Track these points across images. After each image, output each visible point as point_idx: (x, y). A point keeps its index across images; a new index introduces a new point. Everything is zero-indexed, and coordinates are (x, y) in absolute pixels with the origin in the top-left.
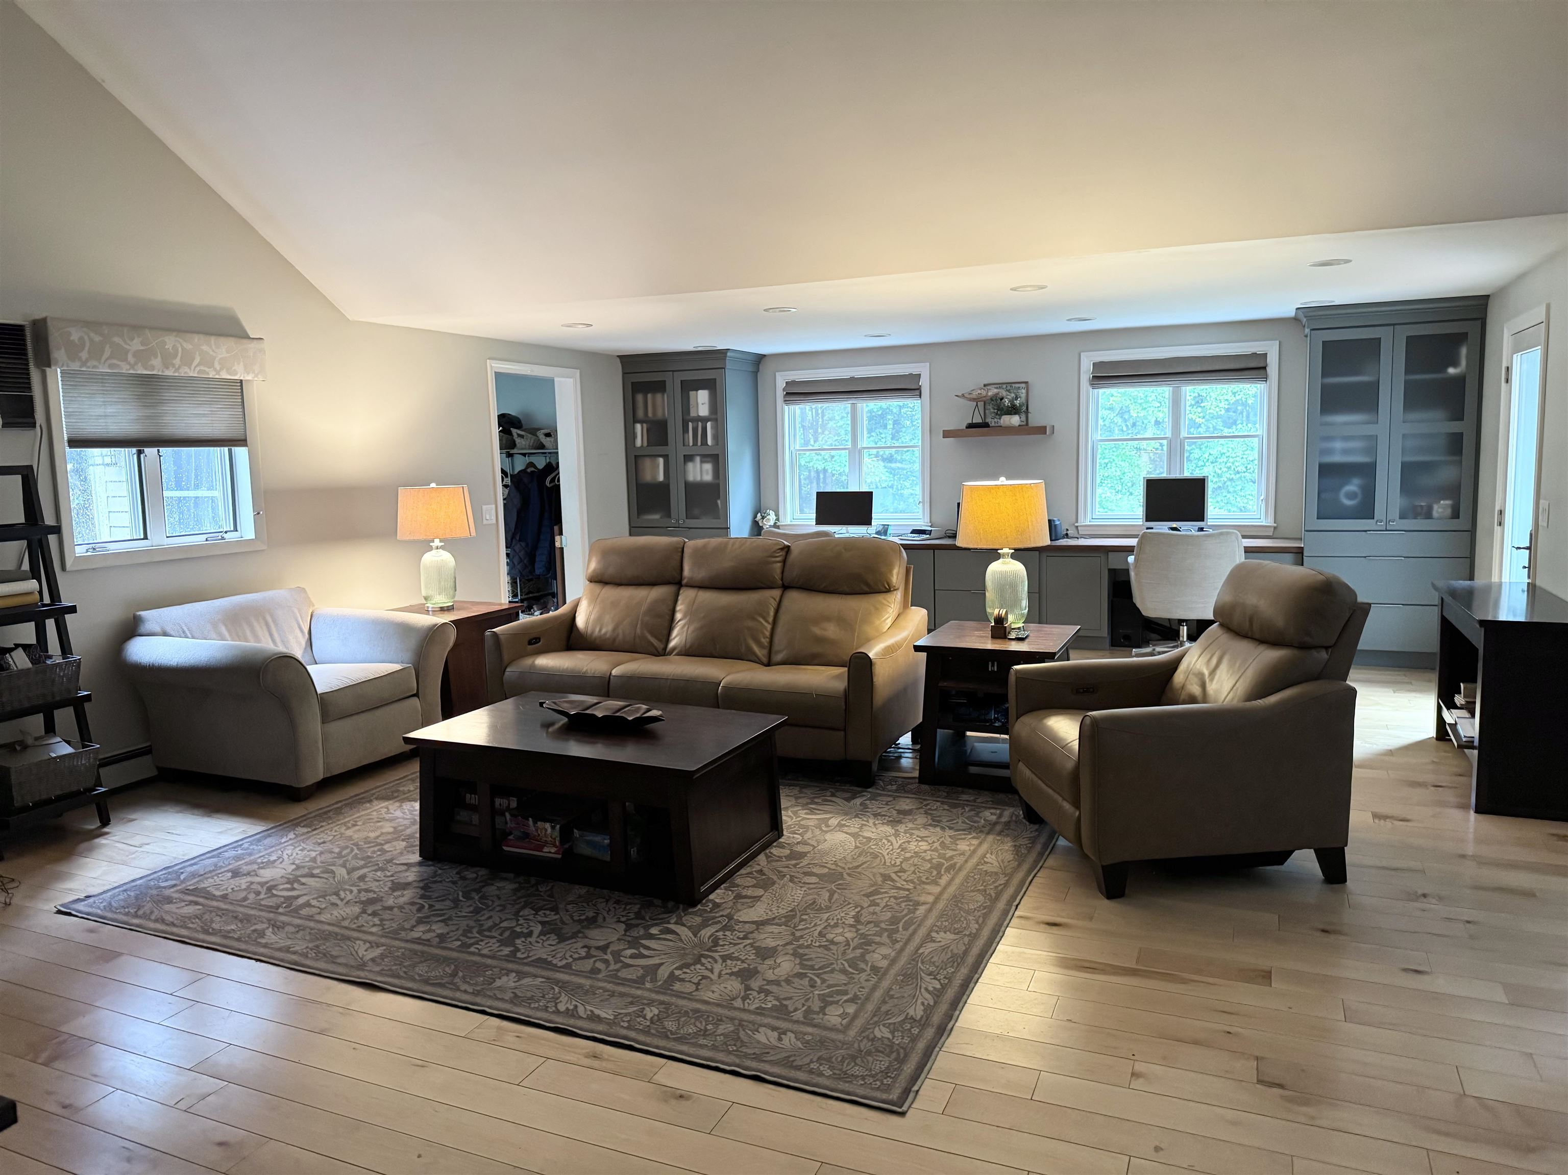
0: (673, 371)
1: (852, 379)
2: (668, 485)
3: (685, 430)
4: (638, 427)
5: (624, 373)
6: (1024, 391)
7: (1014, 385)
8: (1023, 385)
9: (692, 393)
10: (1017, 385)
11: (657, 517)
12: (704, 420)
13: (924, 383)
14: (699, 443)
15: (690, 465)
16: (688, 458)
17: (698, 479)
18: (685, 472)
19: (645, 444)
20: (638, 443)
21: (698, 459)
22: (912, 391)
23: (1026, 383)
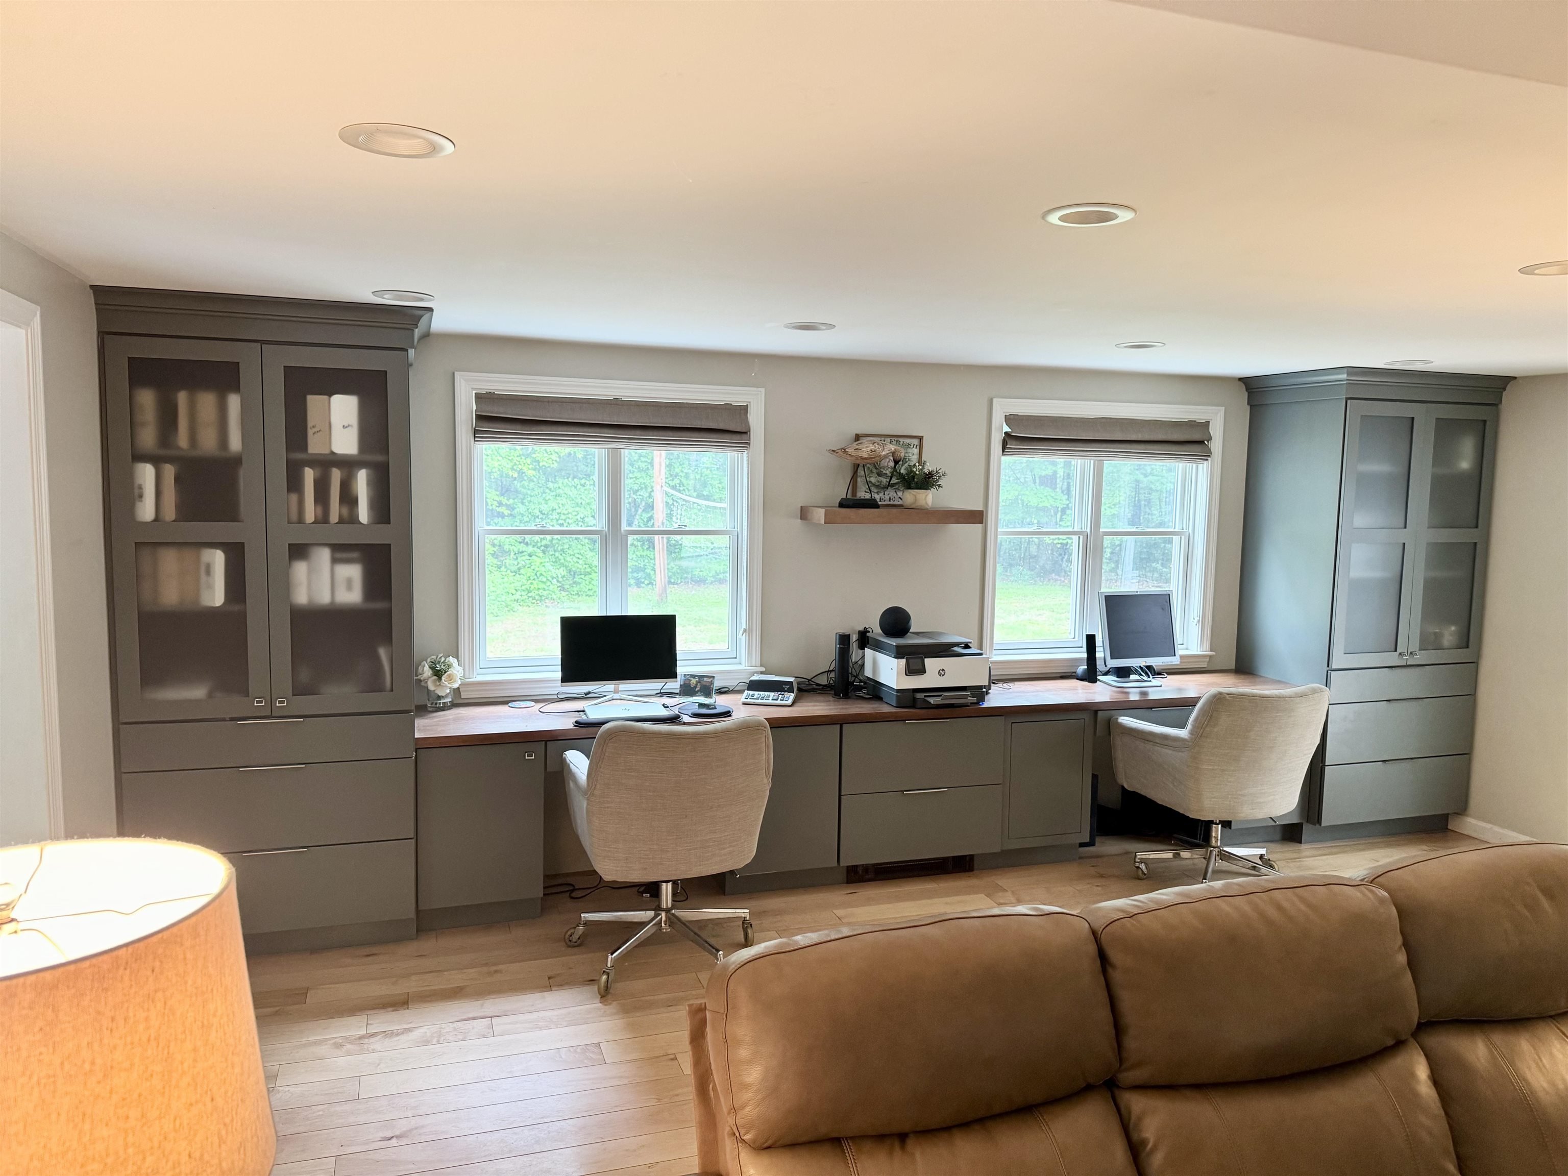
0: (263, 342)
1: (617, 403)
2: (241, 620)
3: (294, 484)
4: (146, 474)
5: (103, 335)
6: (916, 451)
7: (901, 440)
8: (916, 442)
9: (314, 401)
10: (908, 441)
11: (198, 692)
12: (348, 465)
13: (756, 421)
14: (334, 517)
15: (300, 569)
16: (299, 551)
17: (324, 598)
18: (286, 585)
19: (170, 513)
20: (146, 510)
21: (324, 555)
22: (734, 436)
23: (921, 439)
